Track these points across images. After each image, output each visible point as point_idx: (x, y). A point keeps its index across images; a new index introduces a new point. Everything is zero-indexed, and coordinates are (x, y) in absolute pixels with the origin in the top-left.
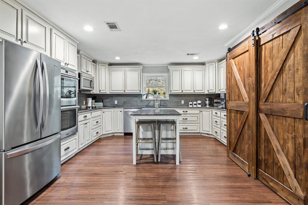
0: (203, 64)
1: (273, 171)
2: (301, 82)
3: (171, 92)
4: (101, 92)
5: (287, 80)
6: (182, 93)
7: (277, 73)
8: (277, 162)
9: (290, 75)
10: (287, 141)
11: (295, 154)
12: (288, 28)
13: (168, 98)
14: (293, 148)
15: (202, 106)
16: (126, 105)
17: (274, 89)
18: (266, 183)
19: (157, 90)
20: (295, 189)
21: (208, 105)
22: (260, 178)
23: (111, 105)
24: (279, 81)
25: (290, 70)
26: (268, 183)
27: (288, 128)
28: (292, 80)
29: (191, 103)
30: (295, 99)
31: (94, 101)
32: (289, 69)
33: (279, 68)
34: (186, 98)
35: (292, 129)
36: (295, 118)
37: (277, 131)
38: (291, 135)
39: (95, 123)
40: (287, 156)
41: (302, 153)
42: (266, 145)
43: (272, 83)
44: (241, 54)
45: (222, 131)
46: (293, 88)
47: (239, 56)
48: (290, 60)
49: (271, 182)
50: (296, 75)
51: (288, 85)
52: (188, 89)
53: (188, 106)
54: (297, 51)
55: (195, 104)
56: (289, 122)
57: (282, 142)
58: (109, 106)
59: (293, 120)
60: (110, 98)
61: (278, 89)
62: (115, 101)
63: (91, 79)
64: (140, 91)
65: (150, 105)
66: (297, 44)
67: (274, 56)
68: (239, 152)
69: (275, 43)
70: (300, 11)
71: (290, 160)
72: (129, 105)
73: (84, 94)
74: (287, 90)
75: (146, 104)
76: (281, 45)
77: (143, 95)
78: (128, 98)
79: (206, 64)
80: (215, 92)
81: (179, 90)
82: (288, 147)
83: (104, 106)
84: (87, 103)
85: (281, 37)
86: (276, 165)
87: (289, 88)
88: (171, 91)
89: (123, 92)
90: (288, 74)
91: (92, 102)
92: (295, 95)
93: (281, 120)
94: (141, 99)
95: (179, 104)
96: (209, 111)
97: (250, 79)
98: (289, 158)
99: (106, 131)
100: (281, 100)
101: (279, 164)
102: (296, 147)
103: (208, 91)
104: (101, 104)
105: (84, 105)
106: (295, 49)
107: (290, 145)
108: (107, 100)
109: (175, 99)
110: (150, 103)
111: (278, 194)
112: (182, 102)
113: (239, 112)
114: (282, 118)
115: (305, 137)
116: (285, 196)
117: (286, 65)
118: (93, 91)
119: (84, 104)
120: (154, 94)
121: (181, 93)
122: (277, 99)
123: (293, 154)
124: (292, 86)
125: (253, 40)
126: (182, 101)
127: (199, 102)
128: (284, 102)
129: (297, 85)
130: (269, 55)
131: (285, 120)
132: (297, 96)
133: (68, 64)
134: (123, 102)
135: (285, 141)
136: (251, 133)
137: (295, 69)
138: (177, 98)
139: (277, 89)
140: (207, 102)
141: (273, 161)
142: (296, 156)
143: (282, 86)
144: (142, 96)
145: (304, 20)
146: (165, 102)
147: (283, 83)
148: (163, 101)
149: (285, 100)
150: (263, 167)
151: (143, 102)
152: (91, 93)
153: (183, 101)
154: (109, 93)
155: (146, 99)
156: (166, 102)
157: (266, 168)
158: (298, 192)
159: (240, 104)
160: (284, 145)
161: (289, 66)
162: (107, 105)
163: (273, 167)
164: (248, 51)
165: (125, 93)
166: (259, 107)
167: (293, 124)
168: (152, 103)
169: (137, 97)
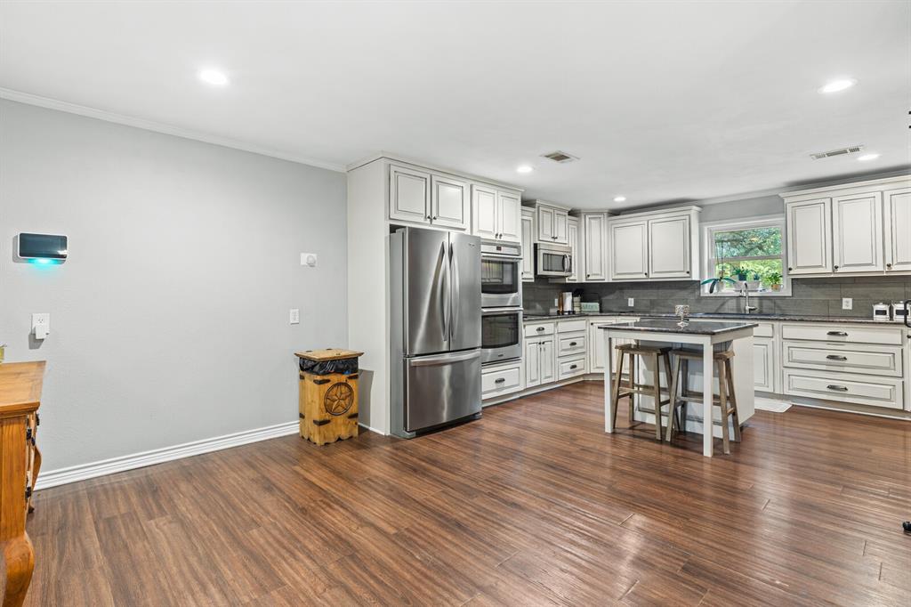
3: (791, 272)
4: (590, 278)
6: (834, 272)
13: (785, 290)
16: (655, 311)
23: (620, 308)
29: (881, 307)
31: (577, 299)
34: (861, 290)
39: (567, 344)
53: (872, 318)
55: (902, 312)
58: (615, 310)
60: (617, 292)
62: (630, 299)
63: (563, 254)
64: (688, 272)
65: (726, 311)
72: (666, 310)
73: (554, 284)
75: (713, 308)
77: (703, 284)
78: (661, 292)
81: (821, 266)
83: (601, 311)
84: (562, 304)
88: (790, 269)
89: (645, 276)
91: (573, 302)
94: (697, 293)
95: (832, 312)
99: (598, 368)
104: (595, 306)
105: (555, 307)
108: (611, 297)
109: (817, 295)
110: (726, 306)
112: (844, 304)
118: (571, 278)
119: (556, 304)
120: (740, 280)
121: (832, 276)
126: (843, 300)
133: (501, 235)
134: (648, 303)
144: (699, 288)
146: (775, 303)
148: (769, 302)
151: (704, 301)
152: (567, 282)
153: (850, 300)
154: (611, 281)
155: (711, 295)
156: (778, 302)
162: (611, 309)
165: (649, 280)
168: (730, 307)
169: (685, 288)
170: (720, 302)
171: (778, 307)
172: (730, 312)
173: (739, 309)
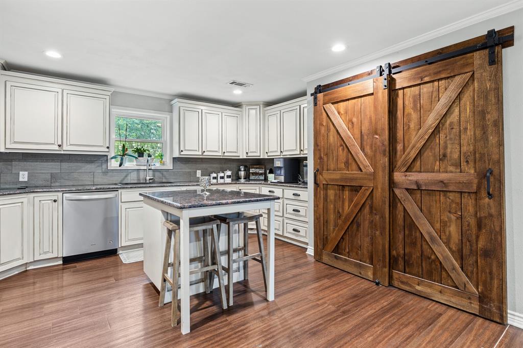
0: (237, 105)
1: (420, 268)
2: (471, 145)
3: (182, 153)
5: (448, 142)
6: (202, 155)
7: (431, 131)
8: (430, 256)
9: (452, 136)
10: (448, 224)
11: (462, 240)
12: (450, 73)
13: (169, 165)
14: (458, 232)
15: (232, 180)
16: (57, 184)
17: (423, 154)
18: (407, 288)
19: (145, 148)
20: (463, 286)
21: (242, 178)
22: (396, 283)
23: (10, 184)
24: (431, 143)
25: (453, 128)
26: (414, 287)
27: (450, 206)
28: (457, 142)
29: (214, 175)
30: (462, 167)
32: (450, 128)
33: (434, 125)
34: (204, 166)
35: (457, 207)
36: (461, 192)
37: (430, 212)
38: (455, 215)
40: (447, 243)
41: (474, 237)
42: (406, 234)
43: (420, 145)
44: (354, 98)
45: (286, 221)
46: (458, 153)
47: (348, 100)
48: (452, 116)
49: (418, 285)
50: (463, 136)
51: (448, 149)
52: (213, 148)
54: (465, 105)
55: (222, 178)
56: (451, 198)
57: (438, 226)
59: (458, 195)
61: (430, 154)
62: (22, 173)
64: (108, 148)
65: (129, 182)
66: (465, 96)
67: (422, 107)
68: (347, 250)
69: (425, 90)
70: (472, 54)
71: (454, 248)
74: (448, 155)
75: (117, 180)
76: (435, 94)
77: (112, 158)
78: (65, 165)
79: (244, 106)
80: (260, 156)
81: (196, 150)
82: (450, 232)
85: (436, 83)
86: (428, 260)
87: (451, 152)
88: (182, 151)
89: (56, 148)
90: (450, 134)
92: (462, 162)
93: (436, 196)
94: (104, 166)
95: (192, 179)
96: (255, 188)
97: (377, 136)
98: (451, 247)
100: (436, 168)
101: (433, 257)
102: (464, 230)
103: (247, 153)
106: (461, 102)
107: (453, 229)
109: (186, 168)
110: (129, 178)
111: (433, 299)
112: (197, 173)
113: (347, 188)
114: (438, 193)
115: (480, 215)
116: (446, 298)
117: (446, 122)
120: (139, 157)
121: (200, 157)
122: (429, 167)
123: (459, 240)
124: (457, 151)
125: (385, 79)
126: (198, 171)
127: (229, 173)
128: (443, 172)
129: (464, 149)
130: (412, 105)
131: (444, 195)
132: (465, 164)
134: (49, 177)
135: (444, 224)
136: (380, 218)
137: (461, 129)
138: (188, 165)
139: (428, 154)
140: (242, 173)
141: (422, 255)
142: (464, 241)
143: (437, 150)
144: (107, 161)
145: (479, 67)
146: (162, 174)
147: (441, 146)
148: (158, 173)
149: (445, 168)
150: (401, 266)
151: (110, 174)
153: (201, 171)
154: (2, 150)
155: (119, 168)
156: (165, 173)
157: (406, 267)
158: (468, 289)
159: (350, 176)
160: (442, 229)
161: (451, 123)
163: (422, 263)
164: (372, 94)
165: (61, 152)
166: (393, 180)
167: (458, 200)
168: (132, 178)
169: (92, 162)
170: (125, 174)
171: (165, 177)
172: (132, 182)
173: (139, 180)
